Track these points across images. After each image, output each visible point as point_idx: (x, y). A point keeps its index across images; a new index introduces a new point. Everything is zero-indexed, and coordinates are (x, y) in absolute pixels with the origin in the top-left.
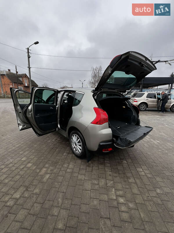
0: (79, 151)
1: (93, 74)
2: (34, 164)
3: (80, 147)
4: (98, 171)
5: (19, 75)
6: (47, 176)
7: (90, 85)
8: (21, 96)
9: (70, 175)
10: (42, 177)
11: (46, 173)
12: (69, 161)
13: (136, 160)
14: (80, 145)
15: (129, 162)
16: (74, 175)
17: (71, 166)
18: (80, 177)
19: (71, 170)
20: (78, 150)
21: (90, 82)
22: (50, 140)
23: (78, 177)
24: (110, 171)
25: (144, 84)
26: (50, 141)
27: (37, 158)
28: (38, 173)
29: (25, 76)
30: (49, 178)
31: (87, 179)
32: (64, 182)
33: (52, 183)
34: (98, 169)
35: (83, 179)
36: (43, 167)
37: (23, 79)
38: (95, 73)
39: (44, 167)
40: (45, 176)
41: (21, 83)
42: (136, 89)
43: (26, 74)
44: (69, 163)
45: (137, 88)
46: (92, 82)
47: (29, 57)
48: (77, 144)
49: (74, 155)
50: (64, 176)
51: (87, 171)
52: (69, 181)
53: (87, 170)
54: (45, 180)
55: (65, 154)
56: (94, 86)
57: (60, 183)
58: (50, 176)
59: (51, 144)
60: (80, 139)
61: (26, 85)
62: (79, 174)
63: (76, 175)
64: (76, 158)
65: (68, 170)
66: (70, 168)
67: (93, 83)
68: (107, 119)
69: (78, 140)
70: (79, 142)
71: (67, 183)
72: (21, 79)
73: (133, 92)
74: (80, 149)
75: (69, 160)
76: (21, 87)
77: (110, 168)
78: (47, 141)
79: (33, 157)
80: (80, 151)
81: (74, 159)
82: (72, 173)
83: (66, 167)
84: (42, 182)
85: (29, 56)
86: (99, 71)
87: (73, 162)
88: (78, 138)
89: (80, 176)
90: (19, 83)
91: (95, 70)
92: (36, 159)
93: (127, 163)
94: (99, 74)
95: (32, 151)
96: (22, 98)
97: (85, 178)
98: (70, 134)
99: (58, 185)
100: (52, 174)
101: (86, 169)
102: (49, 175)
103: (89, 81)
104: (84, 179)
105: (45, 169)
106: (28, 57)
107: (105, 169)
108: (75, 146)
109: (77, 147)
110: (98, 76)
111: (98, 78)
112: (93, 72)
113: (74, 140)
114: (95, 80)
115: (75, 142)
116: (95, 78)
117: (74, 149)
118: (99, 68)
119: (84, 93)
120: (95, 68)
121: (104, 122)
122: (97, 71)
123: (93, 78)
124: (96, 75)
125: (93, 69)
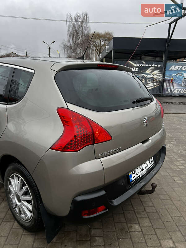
0: (27, 215)
1: (71, 29)
3: (30, 207)
7: (66, 52)
13: (160, 218)
14: (29, 202)
15: (145, 225)
20: (25, 213)
21: (65, 47)
25: (170, 52)
38: (74, 25)
42: (155, 61)
45: (157, 59)
46: (69, 45)
48: (22, 198)
49: (16, 224)
56: (73, 54)
60: (27, 186)
64: (21, 231)
67: (71, 48)
68: (89, 136)
69: (24, 189)
70: (26, 194)
73: (149, 67)
74: (30, 211)
80: (29, 214)
86: (82, 22)
88: (23, 185)
91: (73, 20)
93: (142, 231)
94: (84, 30)
98: (4, 174)
103: (62, 44)
108: (18, 203)
109: (23, 206)
110: (81, 33)
111: (81, 38)
112: (70, 24)
113: (16, 188)
114: (75, 42)
115: (16, 193)
116: (74, 37)
117: (17, 209)
118: (82, 16)
119: (35, 72)
120: (74, 17)
121: (84, 143)
122: (80, 23)
123: (72, 38)
124: (78, 32)
125: (70, 18)
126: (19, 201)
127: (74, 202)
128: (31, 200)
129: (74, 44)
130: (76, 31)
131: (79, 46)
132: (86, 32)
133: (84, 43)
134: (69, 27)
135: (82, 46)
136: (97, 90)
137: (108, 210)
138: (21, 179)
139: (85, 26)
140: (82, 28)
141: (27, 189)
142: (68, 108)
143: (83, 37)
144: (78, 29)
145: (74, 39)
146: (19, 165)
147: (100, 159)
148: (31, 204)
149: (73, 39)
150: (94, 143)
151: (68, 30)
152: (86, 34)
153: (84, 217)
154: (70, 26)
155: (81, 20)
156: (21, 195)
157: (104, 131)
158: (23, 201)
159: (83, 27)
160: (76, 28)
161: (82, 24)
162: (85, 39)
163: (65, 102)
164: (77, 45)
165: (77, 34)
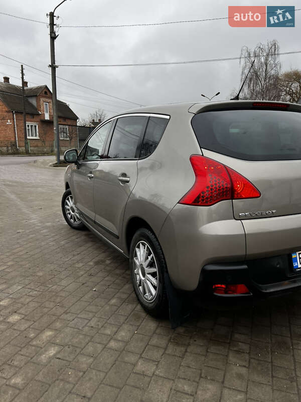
0: (152, 294)
2: (25, 318)
3: (154, 280)
4: (203, 358)
5: (31, 89)
6: (52, 352)
8: (32, 148)
9: (112, 358)
10: (40, 350)
11: (51, 342)
12: (122, 321)
14: (154, 275)
16: (126, 359)
17: (123, 334)
18: (141, 366)
19: (121, 344)
20: (150, 291)
22: (82, 262)
23: (135, 365)
24: (244, 364)
26: (81, 265)
27: (36, 305)
28: (32, 339)
29: (46, 93)
30: (55, 355)
31: (161, 374)
32: (94, 372)
33: (61, 369)
34: (205, 354)
35: (149, 373)
36: (47, 327)
37: (38, 102)
38: (253, 64)
39: (49, 327)
40: (46, 351)
41: (34, 113)
43: (46, 87)
44: (119, 327)
47: (53, 37)
48: (148, 270)
49: (139, 307)
50: (95, 358)
51: (168, 354)
52: (107, 373)
53: (169, 351)
54: (44, 358)
55: (113, 301)
57: (81, 374)
58: (58, 352)
59: (82, 273)
60: (152, 255)
61: (47, 117)
62: (141, 357)
63: (132, 358)
64: (143, 314)
65: (113, 344)
66: (119, 338)
68: (227, 188)
69: (150, 258)
70: (151, 264)
71: (102, 375)
72: (33, 101)
74: (155, 287)
75: (122, 319)
76: (34, 124)
77: (247, 357)
78: (74, 264)
79: (28, 300)
80: (153, 291)
81: (138, 317)
82: (121, 351)
83: (107, 335)
84: (34, 363)
85: (53, 35)
86: (267, 57)
87: (132, 325)
88: (149, 254)
89: (142, 364)
90: (28, 114)
92: (32, 305)
94: (269, 69)
95: (28, 287)
96: (35, 154)
97: (157, 372)
98: (130, 242)
99: (73, 376)
100: (66, 348)
101: (166, 349)
102: (57, 348)
104: (153, 374)
105: (49, 333)
106: (51, 37)
107: (227, 356)
108: (143, 278)
109: (148, 281)
110: (264, 74)
111: (263, 82)
112: (246, 63)
113: (141, 259)
114: (254, 90)
115: (141, 264)
116: (252, 82)
117: (141, 287)
118: (267, 47)
119: (170, 118)
120: (253, 51)
121: (219, 197)
122: (263, 60)
123: (247, 85)
124: (258, 73)
125: (247, 53)
126: (144, 275)
127: (204, 272)
128: (156, 272)
129: (250, 94)
130: (256, 73)
131: (259, 96)
132: (273, 72)
133: (268, 89)
134: (244, 69)
135: (264, 96)
136: (245, 133)
137: (252, 294)
138: (148, 247)
139: (272, 62)
140: (266, 66)
141: (152, 258)
142: (203, 155)
143: (267, 81)
144: (260, 69)
145: (252, 85)
146: (149, 232)
147: (241, 220)
148: (156, 279)
149: (249, 86)
150: (232, 198)
151: (243, 73)
152: (273, 75)
153: (215, 294)
154: (246, 66)
155: (265, 54)
156: (146, 266)
157: (251, 186)
158: (148, 274)
159: (268, 65)
160: (256, 68)
161: (266, 59)
162: (271, 84)
163: (201, 148)
164: (256, 96)
165: (257, 76)
